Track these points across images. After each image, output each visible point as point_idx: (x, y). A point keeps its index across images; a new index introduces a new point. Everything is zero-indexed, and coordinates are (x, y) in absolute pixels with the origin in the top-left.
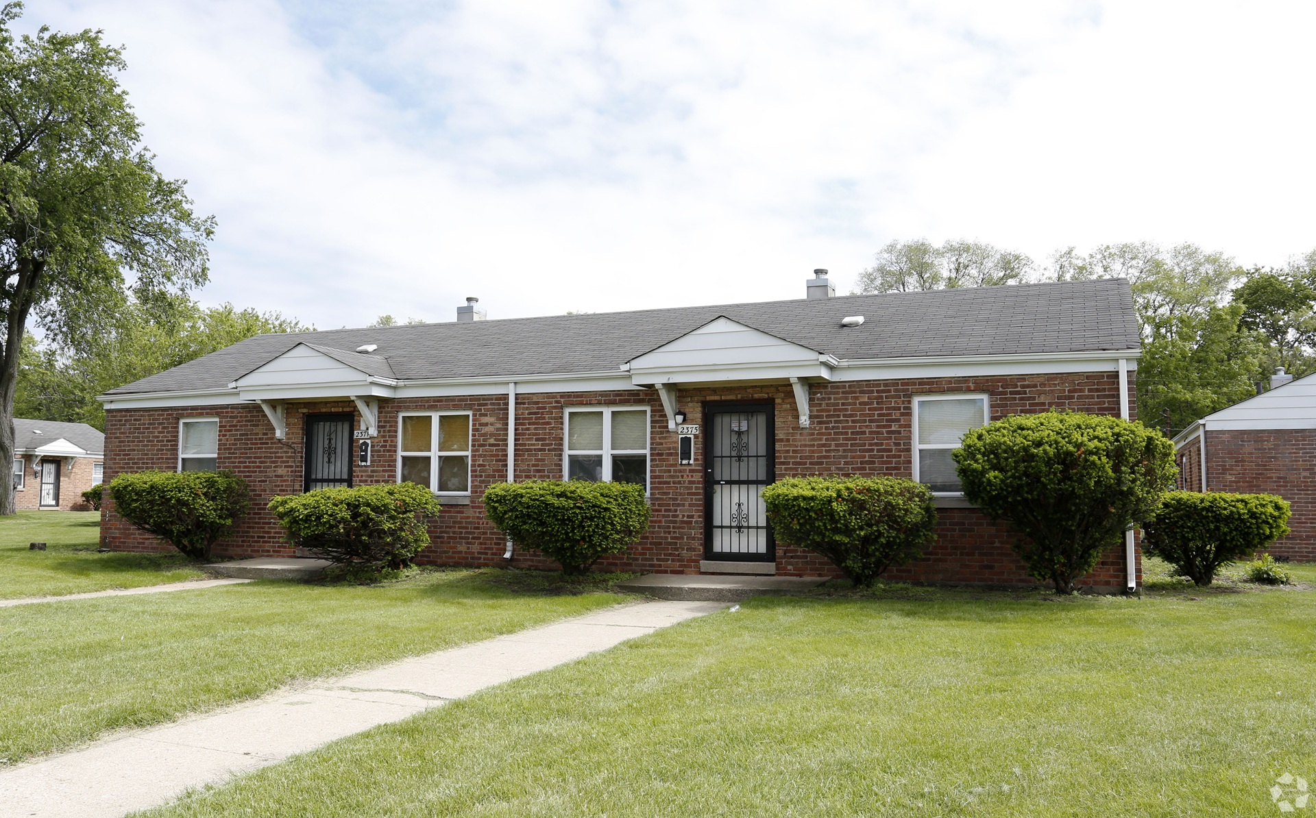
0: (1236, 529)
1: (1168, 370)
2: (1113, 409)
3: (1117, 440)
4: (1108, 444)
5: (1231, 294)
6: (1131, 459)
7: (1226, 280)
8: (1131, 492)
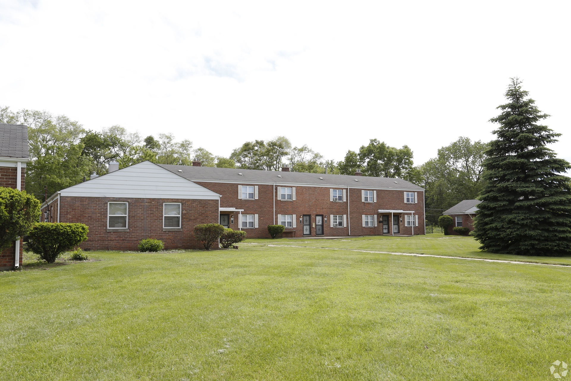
0: (66, 238)
1: (51, 169)
2: (14, 185)
3: (12, 199)
4: (7, 201)
5: (80, 139)
6: (19, 208)
7: (78, 133)
8: (17, 223)
